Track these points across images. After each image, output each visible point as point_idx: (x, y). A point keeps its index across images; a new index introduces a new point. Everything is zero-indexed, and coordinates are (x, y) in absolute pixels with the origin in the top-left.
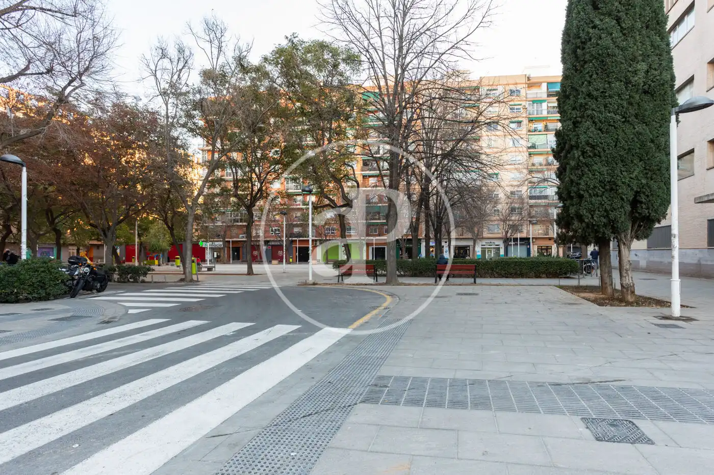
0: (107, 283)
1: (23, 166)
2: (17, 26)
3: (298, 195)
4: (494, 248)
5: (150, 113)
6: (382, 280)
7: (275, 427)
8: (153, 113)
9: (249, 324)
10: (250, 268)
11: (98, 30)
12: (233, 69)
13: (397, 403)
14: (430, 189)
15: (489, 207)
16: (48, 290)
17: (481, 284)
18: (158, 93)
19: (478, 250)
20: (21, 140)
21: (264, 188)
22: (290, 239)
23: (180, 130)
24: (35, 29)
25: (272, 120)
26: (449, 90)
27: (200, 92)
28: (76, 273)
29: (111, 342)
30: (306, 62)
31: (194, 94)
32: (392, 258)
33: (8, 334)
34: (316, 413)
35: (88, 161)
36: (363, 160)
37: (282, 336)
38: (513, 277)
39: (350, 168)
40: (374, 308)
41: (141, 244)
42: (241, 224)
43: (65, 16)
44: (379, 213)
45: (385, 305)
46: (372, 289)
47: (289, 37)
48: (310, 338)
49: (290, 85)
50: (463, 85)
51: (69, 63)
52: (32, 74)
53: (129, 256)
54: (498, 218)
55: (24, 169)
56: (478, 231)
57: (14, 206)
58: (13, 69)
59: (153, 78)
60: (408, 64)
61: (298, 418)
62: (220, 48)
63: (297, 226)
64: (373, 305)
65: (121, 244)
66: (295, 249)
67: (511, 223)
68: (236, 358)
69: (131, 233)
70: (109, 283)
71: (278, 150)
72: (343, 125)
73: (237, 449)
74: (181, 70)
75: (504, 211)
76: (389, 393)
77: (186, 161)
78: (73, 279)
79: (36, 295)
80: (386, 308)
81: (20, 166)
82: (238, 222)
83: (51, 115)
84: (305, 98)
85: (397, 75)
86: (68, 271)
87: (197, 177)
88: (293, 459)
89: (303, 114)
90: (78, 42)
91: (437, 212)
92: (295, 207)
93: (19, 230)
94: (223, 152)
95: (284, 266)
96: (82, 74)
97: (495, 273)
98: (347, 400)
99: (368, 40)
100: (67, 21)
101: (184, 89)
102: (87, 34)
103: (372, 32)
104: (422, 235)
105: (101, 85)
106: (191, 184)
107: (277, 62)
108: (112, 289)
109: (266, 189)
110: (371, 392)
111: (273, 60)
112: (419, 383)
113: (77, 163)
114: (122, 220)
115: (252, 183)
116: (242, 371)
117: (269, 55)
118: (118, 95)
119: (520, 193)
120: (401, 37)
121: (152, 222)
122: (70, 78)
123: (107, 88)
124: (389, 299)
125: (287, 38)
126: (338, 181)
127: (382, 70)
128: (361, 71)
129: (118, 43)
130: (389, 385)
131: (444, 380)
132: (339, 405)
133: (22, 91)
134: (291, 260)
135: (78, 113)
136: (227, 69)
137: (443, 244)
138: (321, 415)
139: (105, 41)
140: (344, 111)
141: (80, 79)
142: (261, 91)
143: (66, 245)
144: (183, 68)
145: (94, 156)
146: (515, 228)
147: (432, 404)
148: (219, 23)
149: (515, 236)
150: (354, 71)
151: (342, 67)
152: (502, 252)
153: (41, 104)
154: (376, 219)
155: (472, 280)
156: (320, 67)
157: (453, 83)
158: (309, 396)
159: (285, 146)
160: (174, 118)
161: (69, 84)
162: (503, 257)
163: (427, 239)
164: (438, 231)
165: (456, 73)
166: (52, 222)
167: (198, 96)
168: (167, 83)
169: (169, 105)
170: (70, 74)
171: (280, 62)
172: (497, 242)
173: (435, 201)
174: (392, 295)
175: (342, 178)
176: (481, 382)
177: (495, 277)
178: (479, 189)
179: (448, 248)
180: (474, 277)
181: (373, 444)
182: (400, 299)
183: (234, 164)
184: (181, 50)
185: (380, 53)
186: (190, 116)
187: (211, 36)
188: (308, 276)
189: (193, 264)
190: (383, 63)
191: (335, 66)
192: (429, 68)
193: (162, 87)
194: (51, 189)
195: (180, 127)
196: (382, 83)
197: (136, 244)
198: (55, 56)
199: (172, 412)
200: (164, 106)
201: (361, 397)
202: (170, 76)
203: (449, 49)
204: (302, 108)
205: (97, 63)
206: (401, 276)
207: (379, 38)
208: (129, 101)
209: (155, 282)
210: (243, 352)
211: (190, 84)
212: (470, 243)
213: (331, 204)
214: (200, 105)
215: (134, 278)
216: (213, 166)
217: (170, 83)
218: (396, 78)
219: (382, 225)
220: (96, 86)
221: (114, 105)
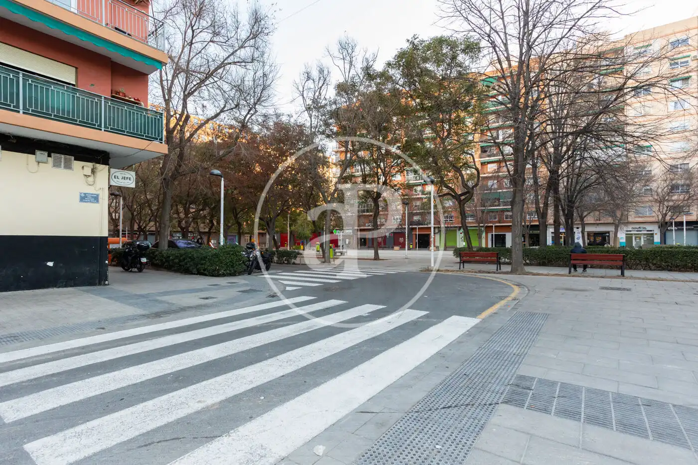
0: (270, 265)
1: (222, 177)
2: (221, 78)
3: (418, 185)
4: (645, 234)
5: (298, 126)
6: (508, 268)
7: (416, 414)
8: (301, 126)
9: (381, 307)
10: (376, 254)
11: (267, 68)
12: (361, 78)
13: (546, 410)
14: (560, 172)
15: (637, 187)
16: (235, 269)
17: (631, 277)
18: (304, 109)
19: (622, 237)
20: (221, 159)
21: (388, 181)
22: (411, 227)
23: (320, 136)
24: (230, 77)
25: (395, 119)
26: (586, 59)
27: (335, 103)
28: (251, 256)
29: (276, 313)
30: (425, 60)
31: (331, 105)
32: (518, 246)
33: (215, 300)
34: (456, 406)
35: (258, 169)
36: (481, 147)
37: (412, 321)
38: (680, 271)
39: (469, 156)
40: (501, 298)
41: (291, 232)
42: (368, 214)
43: (247, 64)
44: (499, 200)
45: (513, 295)
46: (495, 278)
47: (411, 40)
48: (439, 324)
49: (411, 83)
50: (604, 49)
51: (248, 98)
52: (228, 110)
53: (283, 241)
54: (651, 198)
55: (223, 178)
56: (622, 215)
57: (216, 206)
58: (217, 109)
59: (301, 97)
60: (535, 41)
61: (438, 408)
62: (351, 62)
63: (417, 214)
64: (501, 294)
65: (277, 232)
66: (414, 236)
67: (671, 204)
68: (374, 338)
69: (284, 224)
70: (272, 264)
71: (400, 145)
72: (462, 114)
73: (384, 430)
74: (321, 87)
75: (660, 190)
76: (534, 397)
77: (325, 163)
78: (249, 261)
79: (228, 272)
80: (514, 299)
81: (220, 177)
82: (364, 212)
83: (237, 137)
84: (426, 94)
85: (521, 54)
86: (246, 254)
87: (331, 176)
88: (439, 452)
89: (423, 109)
90: (254, 81)
91: (568, 196)
92: (415, 197)
93: (219, 223)
94: (355, 151)
95: (406, 253)
96: (256, 104)
97: (650, 265)
98: (488, 397)
99: (490, 25)
100: (248, 67)
101: (324, 102)
102: (260, 73)
103: (493, 15)
104: (551, 220)
105: (268, 110)
106: (327, 181)
107: (399, 64)
108: (273, 269)
109: (390, 181)
110: (513, 392)
111: (395, 64)
112: (570, 392)
113: (251, 171)
114: (279, 214)
115: (378, 177)
116: (381, 352)
117: (392, 60)
118: (278, 116)
119: (686, 167)
120: (526, 13)
121: (299, 214)
122: (249, 108)
123: (271, 111)
124: (517, 290)
125: (408, 41)
126: (458, 170)
127: (505, 53)
128: (480, 57)
129: (278, 76)
130: (533, 388)
131: (604, 393)
132: (479, 401)
133: (222, 123)
134: (411, 246)
135: (252, 134)
136: (357, 80)
137: (575, 230)
138: (461, 409)
139: (271, 76)
140: (463, 100)
141: (255, 108)
142: (385, 93)
143: (244, 233)
144: (322, 85)
145: (261, 164)
146: (677, 209)
147: (592, 420)
148: (350, 41)
149: (679, 219)
150: (473, 59)
151: (461, 57)
152: (657, 239)
153: (231, 131)
154: (496, 206)
155: (619, 272)
156: (438, 62)
157: (590, 49)
158: (446, 387)
159: (406, 140)
160: (316, 127)
161: (248, 113)
162: (659, 245)
163: (557, 224)
164: (569, 216)
165: (596, 37)
166: (236, 217)
167: (334, 107)
168: (311, 99)
169: (312, 118)
170: (249, 105)
171: (402, 64)
172: (649, 227)
173: (565, 184)
174: (519, 285)
175: (461, 167)
176: (662, 405)
177: (651, 269)
178: (624, 167)
179: (580, 235)
180: (622, 268)
181: (525, 456)
182: (529, 290)
183: (362, 161)
184: (321, 71)
185: (502, 35)
186: (327, 125)
187: (344, 54)
188: (430, 262)
189: (331, 250)
190: (506, 45)
191: (454, 58)
192: (561, 39)
193: (307, 104)
194: (235, 192)
195: (320, 134)
196: (505, 65)
197: (288, 232)
198: (241, 94)
199: (326, 382)
200: (309, 119)
201: (503, 397)
202: (313, 94)
203: (588, 12)
204: (422, 104)
205: (265, 93)
206: (527, 264)
207: (501, 20)
208: (284, 119)
209: (302, 264)
210: (378, 334)
211: (327, 97)
212: (611, 229)
213: (451, 192)
214: (335, 114)
215: (288, 261)
216: (345, 165)
217: (313, 100)
218: (521, 57)
219: (502, 211)
220: (264, 112)
221: (275, 124)
